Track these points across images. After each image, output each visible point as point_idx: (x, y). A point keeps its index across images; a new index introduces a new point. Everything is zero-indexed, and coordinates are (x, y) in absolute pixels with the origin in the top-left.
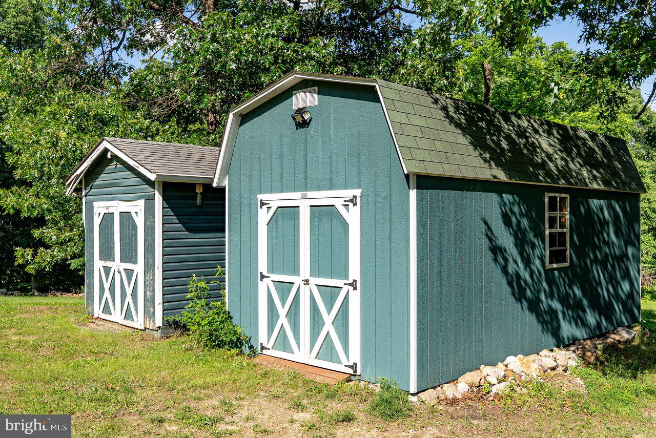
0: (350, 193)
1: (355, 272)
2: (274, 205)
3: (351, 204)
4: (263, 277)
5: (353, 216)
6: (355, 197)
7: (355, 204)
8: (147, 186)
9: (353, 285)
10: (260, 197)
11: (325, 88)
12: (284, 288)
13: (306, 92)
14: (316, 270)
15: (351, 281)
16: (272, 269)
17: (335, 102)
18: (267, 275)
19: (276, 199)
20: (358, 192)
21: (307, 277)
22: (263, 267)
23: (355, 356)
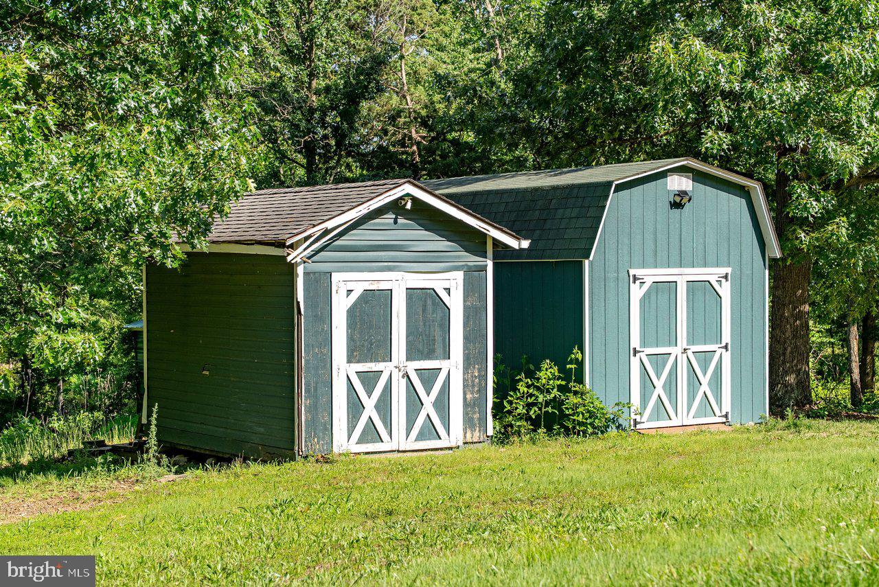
0: (723, 270)
1: (726, 338)
2: (649, 281)
3: (723, 280)
4: (635, 352)
5: (725, 290)
6: (727, 274)
7: (727, 280)
8: (466, 253)
9: (726, 347)
10: (632, 272)
11: (700, 177)
12: (659, 360)
13: (682, 176)
14: (692, 340)
15: (724, 344)
16: (644, 343)
17: (710, 191)
18: (641, 350)
19: (651, 275)
20: (729, 270)
21: (685, 346)
22: (635, 342)
23: (727, 407)
